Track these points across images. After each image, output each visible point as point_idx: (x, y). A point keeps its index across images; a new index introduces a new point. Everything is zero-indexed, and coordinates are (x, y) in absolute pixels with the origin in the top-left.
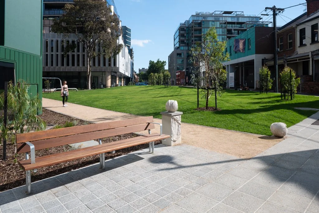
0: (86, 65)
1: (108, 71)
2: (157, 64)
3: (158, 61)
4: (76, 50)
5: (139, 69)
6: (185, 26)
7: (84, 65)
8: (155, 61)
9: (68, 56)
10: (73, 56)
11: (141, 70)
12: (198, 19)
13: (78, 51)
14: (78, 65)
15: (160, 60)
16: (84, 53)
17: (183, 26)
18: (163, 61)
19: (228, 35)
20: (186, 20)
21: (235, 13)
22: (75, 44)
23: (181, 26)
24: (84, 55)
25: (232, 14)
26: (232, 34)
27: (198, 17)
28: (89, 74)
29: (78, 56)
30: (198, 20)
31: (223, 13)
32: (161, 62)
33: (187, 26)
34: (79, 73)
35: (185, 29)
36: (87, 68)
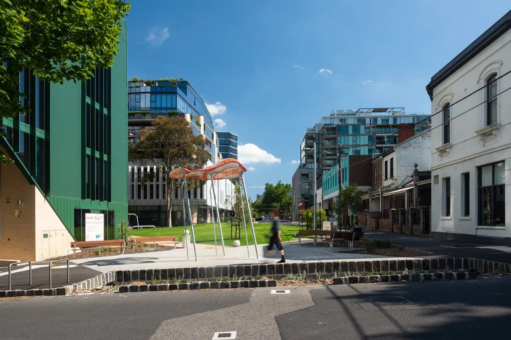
0: (166, 199)
1: (194, 204)
2: (277, 189)
3: (279, 185)
4: (155, 179)
5: (258, 195)
6: (314, 132)
7: (164, 197)
8: (275, 185)
9: (145, 186)
10: (152, 186)
11: (259, 196)
12: (332, 122)
13: (158, 180)
14: (158, 197)
15: (281, 183)
16: (164, 183)
17: (311, 132)
18: (287, 185)
19: (377, 145)
20: (316, 124)
21: (392, 111)
22: (154, 173)
23: (308, 133)
24: (164, 185)
25: (387, 111)
26: (384, 143)
27: (332, 120)
28: (170, 209)
29: (158, 186)
30: (331, 124)
31: (373, 112)
32: (282, 185)
33: (317, 132)
34: (159, 207)
35: (314, 136)
36: (168, 202)
